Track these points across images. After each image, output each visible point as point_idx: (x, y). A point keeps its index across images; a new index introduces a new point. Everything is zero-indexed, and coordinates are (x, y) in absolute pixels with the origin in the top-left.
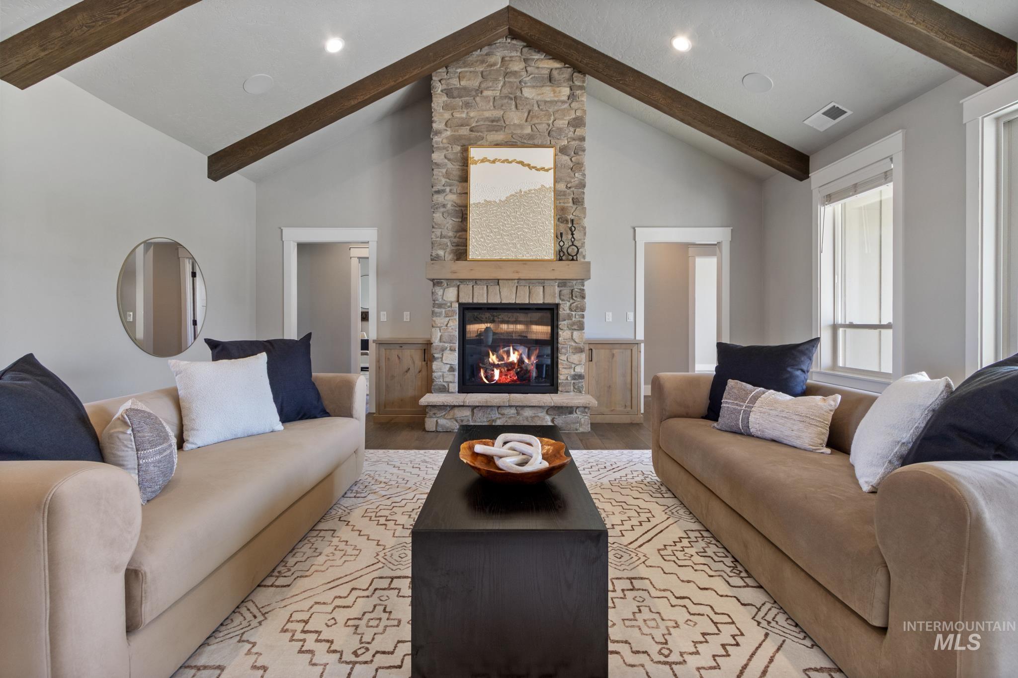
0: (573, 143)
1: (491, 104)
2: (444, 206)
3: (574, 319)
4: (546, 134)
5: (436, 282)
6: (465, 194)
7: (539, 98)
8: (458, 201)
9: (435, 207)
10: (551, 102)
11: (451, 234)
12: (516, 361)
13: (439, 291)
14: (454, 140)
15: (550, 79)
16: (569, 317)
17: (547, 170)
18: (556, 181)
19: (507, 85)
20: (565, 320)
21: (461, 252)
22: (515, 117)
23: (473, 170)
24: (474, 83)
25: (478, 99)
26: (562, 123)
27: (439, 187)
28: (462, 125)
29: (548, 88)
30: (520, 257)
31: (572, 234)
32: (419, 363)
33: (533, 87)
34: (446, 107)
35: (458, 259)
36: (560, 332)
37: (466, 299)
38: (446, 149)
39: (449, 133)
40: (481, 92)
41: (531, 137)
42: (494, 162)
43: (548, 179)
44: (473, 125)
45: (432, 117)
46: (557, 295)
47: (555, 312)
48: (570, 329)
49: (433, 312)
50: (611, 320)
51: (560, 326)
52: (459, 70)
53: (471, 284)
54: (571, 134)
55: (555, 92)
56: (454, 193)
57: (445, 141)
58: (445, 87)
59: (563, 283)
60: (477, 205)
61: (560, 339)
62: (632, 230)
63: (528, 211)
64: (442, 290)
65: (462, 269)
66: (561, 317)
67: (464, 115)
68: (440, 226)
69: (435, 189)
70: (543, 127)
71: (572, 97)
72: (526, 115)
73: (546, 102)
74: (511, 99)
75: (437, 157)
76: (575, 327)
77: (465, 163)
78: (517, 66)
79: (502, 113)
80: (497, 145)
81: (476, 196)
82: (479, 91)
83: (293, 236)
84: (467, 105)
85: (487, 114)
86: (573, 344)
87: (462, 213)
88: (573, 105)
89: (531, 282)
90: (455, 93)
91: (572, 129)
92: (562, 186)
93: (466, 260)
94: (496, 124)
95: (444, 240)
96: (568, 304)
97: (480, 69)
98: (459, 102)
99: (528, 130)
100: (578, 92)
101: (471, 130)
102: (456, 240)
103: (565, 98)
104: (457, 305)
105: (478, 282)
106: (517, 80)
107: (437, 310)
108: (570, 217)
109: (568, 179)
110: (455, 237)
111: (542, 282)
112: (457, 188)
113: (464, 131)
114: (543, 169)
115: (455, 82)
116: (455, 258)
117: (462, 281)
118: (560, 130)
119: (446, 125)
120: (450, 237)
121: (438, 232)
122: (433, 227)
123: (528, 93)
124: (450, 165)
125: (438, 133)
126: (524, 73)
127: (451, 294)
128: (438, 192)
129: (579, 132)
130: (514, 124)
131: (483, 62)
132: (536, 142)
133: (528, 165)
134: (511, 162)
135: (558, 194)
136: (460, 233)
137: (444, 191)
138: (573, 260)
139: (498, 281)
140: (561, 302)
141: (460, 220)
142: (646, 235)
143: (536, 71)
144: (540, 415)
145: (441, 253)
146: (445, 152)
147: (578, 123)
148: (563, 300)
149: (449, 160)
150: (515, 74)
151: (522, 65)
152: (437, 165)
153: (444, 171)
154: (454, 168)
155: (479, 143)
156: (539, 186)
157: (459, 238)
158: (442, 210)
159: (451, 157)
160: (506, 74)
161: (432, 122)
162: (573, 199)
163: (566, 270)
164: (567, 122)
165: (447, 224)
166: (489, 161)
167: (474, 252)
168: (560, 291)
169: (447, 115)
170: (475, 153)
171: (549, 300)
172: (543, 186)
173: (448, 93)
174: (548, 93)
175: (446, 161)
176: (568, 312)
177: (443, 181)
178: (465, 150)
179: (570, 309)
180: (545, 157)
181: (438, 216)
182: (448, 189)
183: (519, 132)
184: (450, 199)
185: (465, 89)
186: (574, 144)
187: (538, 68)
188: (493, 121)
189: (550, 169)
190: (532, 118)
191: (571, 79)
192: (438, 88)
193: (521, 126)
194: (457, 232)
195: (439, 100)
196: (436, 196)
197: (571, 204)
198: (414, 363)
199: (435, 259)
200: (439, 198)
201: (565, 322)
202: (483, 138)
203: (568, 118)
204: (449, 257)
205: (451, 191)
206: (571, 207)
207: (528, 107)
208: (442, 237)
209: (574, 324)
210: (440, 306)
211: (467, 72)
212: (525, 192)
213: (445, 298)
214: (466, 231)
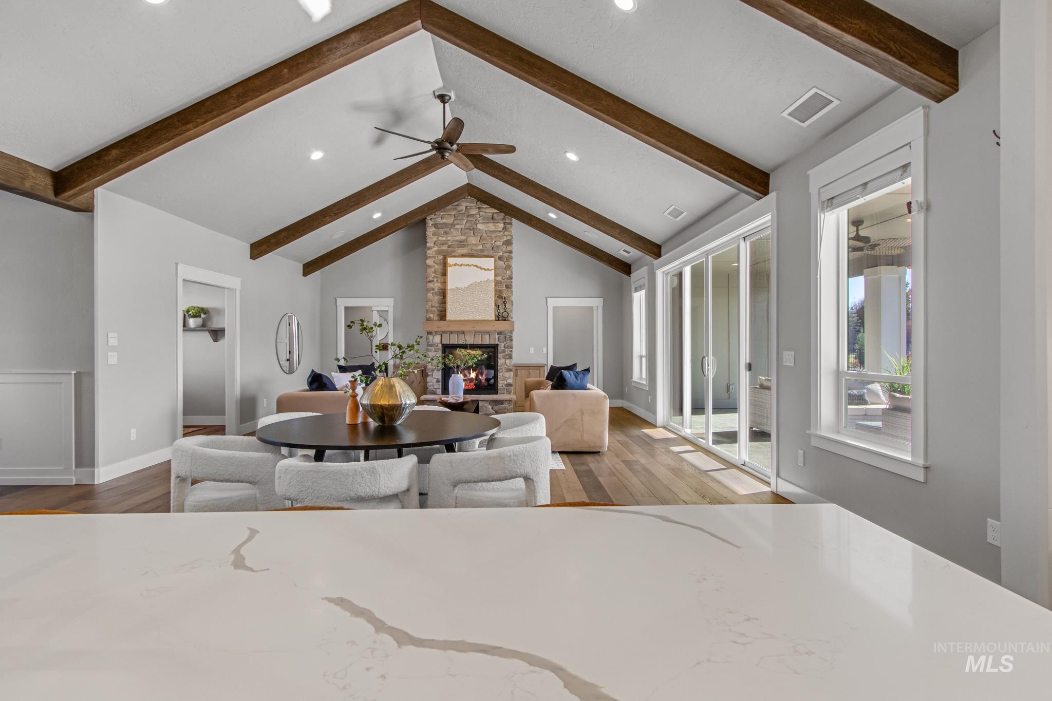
0: (505, 254)
1: (460, 232)
2: (433, 289)
3: (506, 353)
4: (491, 249)
5: (429, 333)
6: (445, 282)
7: (486, 229)
8: (441, 287)
9: (428, 290)
10: (493, 231)
11: (437, 305)
12: (474, 377)
13: (431, 337)
14: (439, 252)
15: (493, 218)
16: (504, 352)
17: (491, 270)
18: (496, 275)
19: (469, 222)
20: (501, 353)
21: (443, 316)
22: (473, 240)
23: (449, 269)
24: (450, 221)
25: (452, 230)
26: (499, 243)
27: (431, 279)
28: (443, 244)
29: (492, 224)
30: (475, 319)
31: (505, 306)
32: (419, 378)
33: (483, 223)
34: (434, 234)
35: (441, 320)
36: (499, 360)
37: (446, 342)
38: (434, 257)
39: (436, 249)
40: (454, 226)
41: (482, 251)
42: (461, 265)
43: (491, 275)
44: (450, 244)
45: (426, 240)
46: (497, 339)
47: (496, 348)
48: (504, 358)
49: (427, 349)
50: (533, 353)
51: (499, 357)
52: (441, 214)
53: (449, 333)
54: (504, 249)
55: (495, 226)
56: (439, 283)
57: (434, 253)
58: (433, 223)
59: (500, 333)
60: (452, 290)
61: (499, 364)
62: (545, 299)
63: (480, 293)
64: (432, 337)
65: (443, 325)
66: (499, 352)
67: (444, 239)
68: (431, 301)
69: (428, 280)
70: (489, 245)
71: (505, 229)
72: (479, 238)
73: (490, 231)
74: (471, 230)
75: (429, 262)
76: (507, 357)
77: (445, 265)
78: (474, 212)
79: (466, 237)
80: (463, 256)
81: (450, 286)
82: (453, 225)
83: (342, 303)
84: (446, 233)
85: (457, 238)
86: (506, 367)
87: (443, 293)
88: (506, 233)
89: (482, 333)
90: (439, 226)
91: (505, 247)
92: (499, 278)
93: (445, 320)
94: (462, 244)
95: (434, 308)
96: (503, 344)
97: (453, 213)
98: (442, 231)
99: (480, 247)
100: (508, 226)
101: (449, 247)
102: (440, 309)
103: (501, 229)
104: (441, 345)
105: (453, 332)
106: (474, 219)
107: (429, 348)
108: (504, 295)
109: (503, 275)
110: (439, 307)
111: (489, 333)
112: (441, 279)
113: (445, 248)
114: (488, 270)
115: (439, 220)
116: (440, 319)
117: (444, 332)
118: (498, 247)
119: (434, 244)
120: (437, 307)
121: (430, 304)
122: (427, 301)
123: (480, 226)
124: (437, 267)
125: (430, 248)
126: (478, 216)
127: (437, 339)
128: (430, 282)
129: (509, 248)
130: (473, 244)
131: (455, 209)
132: (485, 253)
133: (480, 268)
134: (470, 266)
135: (497, 283)
136: (442, 305)
137: (433, 281)
138: (505, 320)
139: (464, 332)
140: (499, 343)
141: (442, 297)
142: (552, 302)
143: (485, 214)
144: (486, 405)
145: (432, 316)
146: (434, 259)
147: (508, 243)
148: (500, 342)
149: (436, 263)
150: (473, 215)
151: (477, 211)
152: (429, 266)
153: (433, 270)
154: (438, 268)
155: (453, 254)
156: (486, 279)
157: (442, 307)
158: (432, 291)
159: (437, 262)
160: (468, 216)
161: (427, 242)
162: (506, 285)
163: (502, 326)
164: (502, 243)
165: (436, 299)
166: (458, 265)
167: (449, 317)
168: (499, 337)
169: (435, 239)
170: (450, 260)
171: (492, 342)
172: (488, 279)
173: (435, 225)
174: (491, 227)
175: (434, 264)
176: (503, 349)
177: (433, 275)
178: (445, 258)
179: (504, 347)
180: (490, 263)
181: (430, 295)
182: (435, 280)
183: (475, 248)
184: (437, 285)
185: (444, 224)
186: (507, 254)
187: (485, 212)
188: (461, 242)
189: (492, 270)
190: (483, 240)
191: (504, 219)
192: (430, 223)
193: (476, 245)
194: (441, 304)
195: (430, 231)
196: (429, 284)
197: (505, 288)
198: (416, 378)
199: (428, 319)
200: (431, 285)
201: (502, 355)
202: (455, 252)
203: (503, 240)
204: (436, 318)
205: (437, 281)
206: (505, 290)
207: (480, 234)
208: (432, 307)
209: (506, 355)
210: (431, 346)
211: (446, 214)
212: (478, 283)
213: (434, 341)
214: (446, 303)
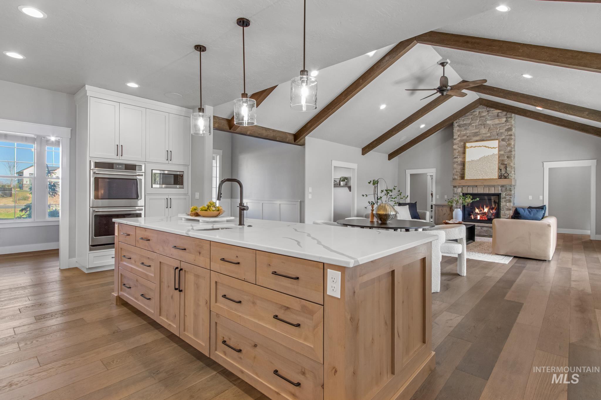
0: (507, 137)
1: (475, 128)
2: (457, 162)
3: (507, 199)
4: (496, 135)
5: (455, 187)
6: (464, 158)
7: (493, 123)
8: (463, 160)
9: (454, 163)
10: (498, 124)
11: (459, 171)
12: (487, 212)
13: (455, 189)
14: (461, 141)
15: (498, 116)
16: (505, 198)
17: (495, 148)
18: (499, 151)
19: (481, 121)
20: (503, 199)
21: (463, 177)
22: (483, 131)
23: (467, 150)
24: (469, 122)
25: (470, 127)
26: (503, 131)
27: (455, 156)
28: (464, 136)
29: (497, 119)
30: (484, 178)
31: (506, 169)
32: (449, 212)
33: (491, 120)
34: (458, 131)
35: (462, 179)
36: (501, 203)
37: (465, 192)
38: (458, 144)
39: (459, 139)
40: (471, 124)
41: (490, 137)
42: (475, 147)
43: (496, 151)
44: (468, 135)
45: (453, 135)
46: (500, 190)
47: (499, 196)
48: (505, 202)
49: (453, 196)
51: (501, 201)
52: (463, 118)
53: (467, 187)
54: (506, 134)
55: (499, 120)
56: (461, 158)
57: (458, 142)
58: (458, 124)
59: (502, 186)
60: (468, 162)
61: (501, 205)
62: (542, 163)
63: (487, 163)
64: (456, 189)
65: (463, 182)
66: (501, 198)
67: (464, 133)
68: (455, 168)
69: (454, 157)
70: (495, 133)
71: (506, 121)
72: (488, 129)
73: (496, 124)
74: (482, 125)
75: (455, 147)
76: (508, 201)
77: (464, 147)
78: (484, 114)
79: (479, 130)
80: (477, 141)
81: (467, 159)
82: (470, 124)
83: (409, 172)
84: (466, 129)
85: (473, 131)
86: (506, 207)
87: (463, 164)
88: (507, 124)
89: (489, 186)
90: (462, 126)
91: (507, 132)
92: (502, 153)
93: (464, 179)
94: (476, 134)
95: (457, 173)
96: (505, 193)
97: (470, 117)
98: (463, 128)
99: (489, 135)
100: (509, 119)
101: (467, 137)
102: (461, 173)
103: (504, 122)
104: (462, 194)
105: (469, 186)
106: (485, 119)
107: (454, 195)
108: (505, 163)
109: (505, 150)
110: (461, 172)
111: (494, 186)
112: (462, 156)
113: (465, 138)
114: (494, 148)
115: (462, 123)
116: (461, 179)
117: (463, 186)
118: (502, 133)
119: (458, 136)
120: (459, 172)
121: (455, 171)
122: (453, 169)
123: (488, 122)
124: (460, 149)
125: (455, 139)
126: (487, 116)
127: (459, 190)
128: (455, 158)
129: (509, 133)
130: (483, 133)
131: (472, 115)
132: (492, 138)
133: (488, 147)
134: (481, 147)
135: (500, 156)
136: (463, 171)
137: (457, 157)
138: (506, 178)
139: (477, 186)
140: (501, 193)
141: (463, 166)
142: (548, 166)
143: (492, 114)
144: (490, 230)
145: (456, 177)
146: (458, 145)
147: (510, 129)
148: (502, 192)
149: (459, 147)
150: (483, 116)
151: (487, 113)
152: (455, 149)
153: (457, 151)
154: (461, 150)
155: (470, 141)
156: (492, 154)
157: (463, 172)
158: (457, 163)
159: (460, 146)
160: (480, 117)
161: (453, 136)
162: (507, 156)
163: (503, 182)
164: (504, 130)
165: (459, 168)
166: (473, 147)
167: (467, 177)
168: (501, 189)
169: (459, 133)
170: (468, 145)
171: (496, 192)
172: (493, 154)
173: (459, 126)
174: (497, 121)
175: (458, 148)
176: (505, 196)
177: (457, 154)
178: (465, 144)
179: (505, 195)
180: (495, 143)
181: (455, 166)
182: (459, 157)
183: (485, 136)
184: (460, 160)
185: (465, 124)
186: (508, 137)
187: (493, 113)
188: (475, 133)
189: (497, 147)
190: (490, 130)
191: (506, 115)
192: (456, 125)
193: (485, 134)
194: (462, 170)
195: (456, 129)
196: (454, 159)
197: (506, 158)
198: (447, 212)
199: (454, 179)
200: (456, 160)
201: (504, 200)
202: (471, 139)
203: (505, 129)
204: (459, 178)
205: (460, 157)
206: (506, 159)
207: (489, 127)
208: (456, 172)
209: (507, 200)
210: (455, 194)
211: (466, 118)
212: (487, 156)
213: (457, 191)
214: (464, 170)
